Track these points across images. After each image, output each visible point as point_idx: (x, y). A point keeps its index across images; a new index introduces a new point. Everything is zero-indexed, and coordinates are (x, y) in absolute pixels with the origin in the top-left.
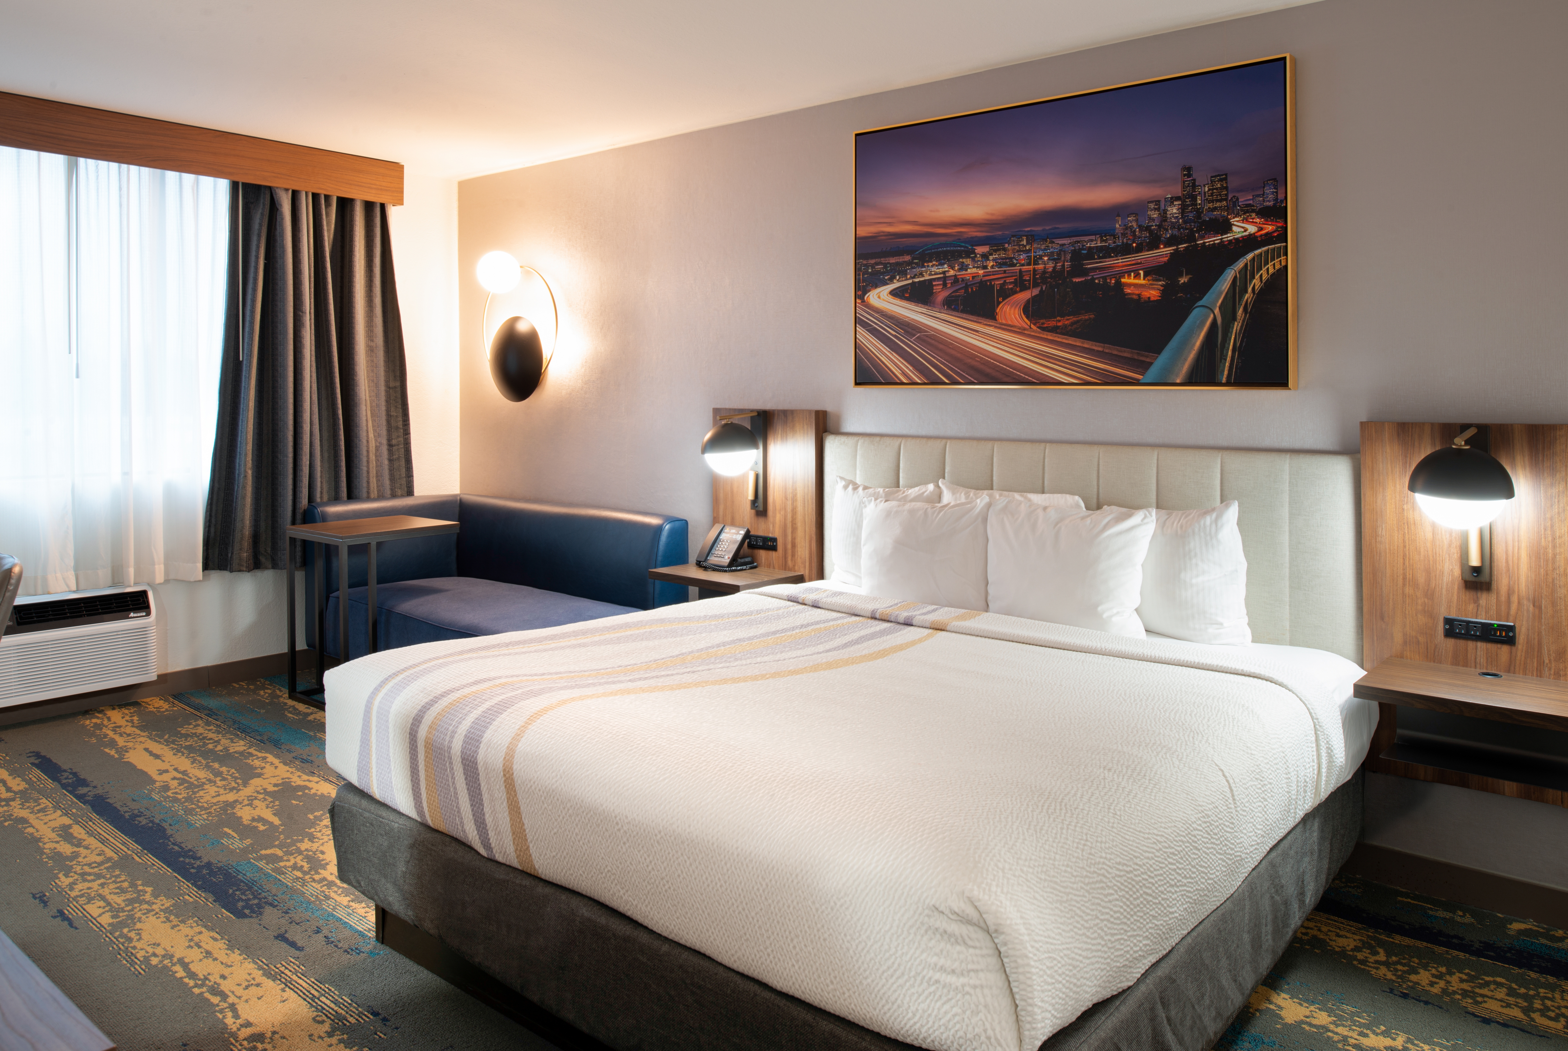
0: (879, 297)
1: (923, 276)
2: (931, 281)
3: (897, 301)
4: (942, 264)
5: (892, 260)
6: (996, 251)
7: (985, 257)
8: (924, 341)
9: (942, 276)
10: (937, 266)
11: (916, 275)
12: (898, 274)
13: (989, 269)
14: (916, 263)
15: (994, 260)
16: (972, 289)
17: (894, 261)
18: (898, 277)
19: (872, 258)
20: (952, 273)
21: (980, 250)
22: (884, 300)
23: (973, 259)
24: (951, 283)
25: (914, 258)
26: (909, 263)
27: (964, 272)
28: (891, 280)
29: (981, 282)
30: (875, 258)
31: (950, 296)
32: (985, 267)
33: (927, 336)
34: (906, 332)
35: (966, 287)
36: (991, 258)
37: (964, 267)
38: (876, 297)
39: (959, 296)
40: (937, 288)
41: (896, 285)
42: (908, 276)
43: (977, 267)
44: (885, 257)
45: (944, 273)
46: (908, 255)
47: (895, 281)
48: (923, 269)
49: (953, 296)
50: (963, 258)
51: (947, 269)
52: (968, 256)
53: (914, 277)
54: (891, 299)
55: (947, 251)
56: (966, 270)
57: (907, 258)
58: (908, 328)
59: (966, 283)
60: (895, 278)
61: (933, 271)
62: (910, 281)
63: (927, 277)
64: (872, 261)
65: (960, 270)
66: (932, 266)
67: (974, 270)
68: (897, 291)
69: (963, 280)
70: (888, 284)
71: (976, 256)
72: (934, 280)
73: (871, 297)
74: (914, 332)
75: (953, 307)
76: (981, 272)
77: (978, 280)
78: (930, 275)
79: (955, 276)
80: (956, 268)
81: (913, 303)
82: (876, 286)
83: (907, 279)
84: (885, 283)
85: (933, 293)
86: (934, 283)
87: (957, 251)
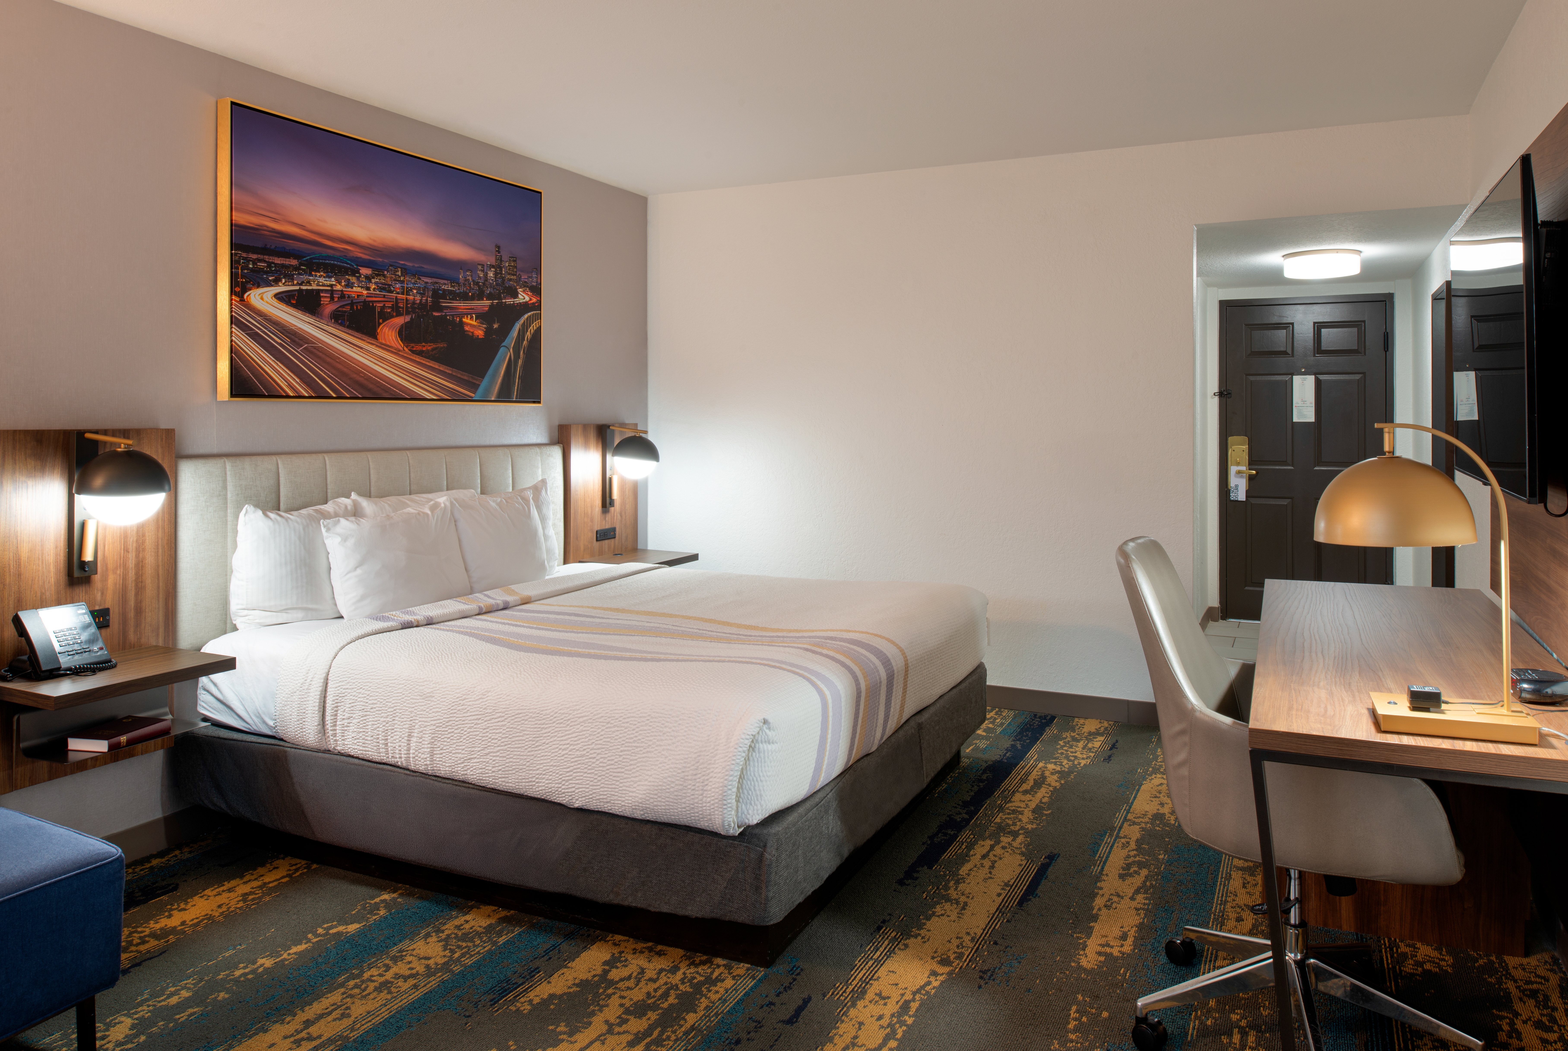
0: (262, 299)
1: (311, 285)
2: (319, 291)
3: (283, 307)
4: (330, 277)
5: (278, 261)
6: (377, 275)
7: (368, 278)
8: (311, 353)
9: (329, 288)
10: (324, 277)
11: (303, 282)
12: (284, 278)
13: (372, 292)
14: (303, 270)
15: (376, 283)
16: (357, 307)
17: (279, 262)
18: (283, 281)
19: (254, 253)
20: (339, 287)
21: (365, 271)
22: (267, 302)
23: (358, 278)
24: (338, 298)
25: (301, 264)
26: (296, 268)
27: (350, 289)
28: (277, 281)
29: (365, 302)
30: (258, 253)
31: (336, 310)
32: (368, 289)
33: (315, 348)
34: (293, 341)
35: (352, 304)
36: (373, 281)
37: (349, 285)
38: (258, 298)
39: (345, 312)
40: (325, 301)
41: (281, 288)
42: (295, 282)
43: (362, 287)
44: (269, 255)
45: (331, 286)
46: (295, 259)
47: (280, 284)
48: (311, 278)
49: (339, 311)
50: (349, 275)
51: (334, 283)
52: (353, 275)
53: (301, 284)
54: (275, 302)
55: (334, 265)
56: (352, 288)
57: (294, 262)
58: (295, 338)
59: (352, 301)
60: (280, 280)
61: (320, 282)
62: (297, 288)
63: (315, 287)
64: (254, 256)
65: (347, 286)
66: (320, 276)
67: (359, 289)
68: (283, 295)
69: (349, 297)
70: (272, 286)
71: (360, 276)
72: (322, 291)
73: (252, 296)
74: (301, 342)
75: (340, 321)
76: (365, 292)
77: (362, 299)
78: (318, 285)
79: (342, 291)
80: (343, 284)
81: (300, 312)
82: (259, 286)
83: (293, 285)
84: (268, 284)
85: (321, 304)
86: (322, 295)
87: (344, 267)
